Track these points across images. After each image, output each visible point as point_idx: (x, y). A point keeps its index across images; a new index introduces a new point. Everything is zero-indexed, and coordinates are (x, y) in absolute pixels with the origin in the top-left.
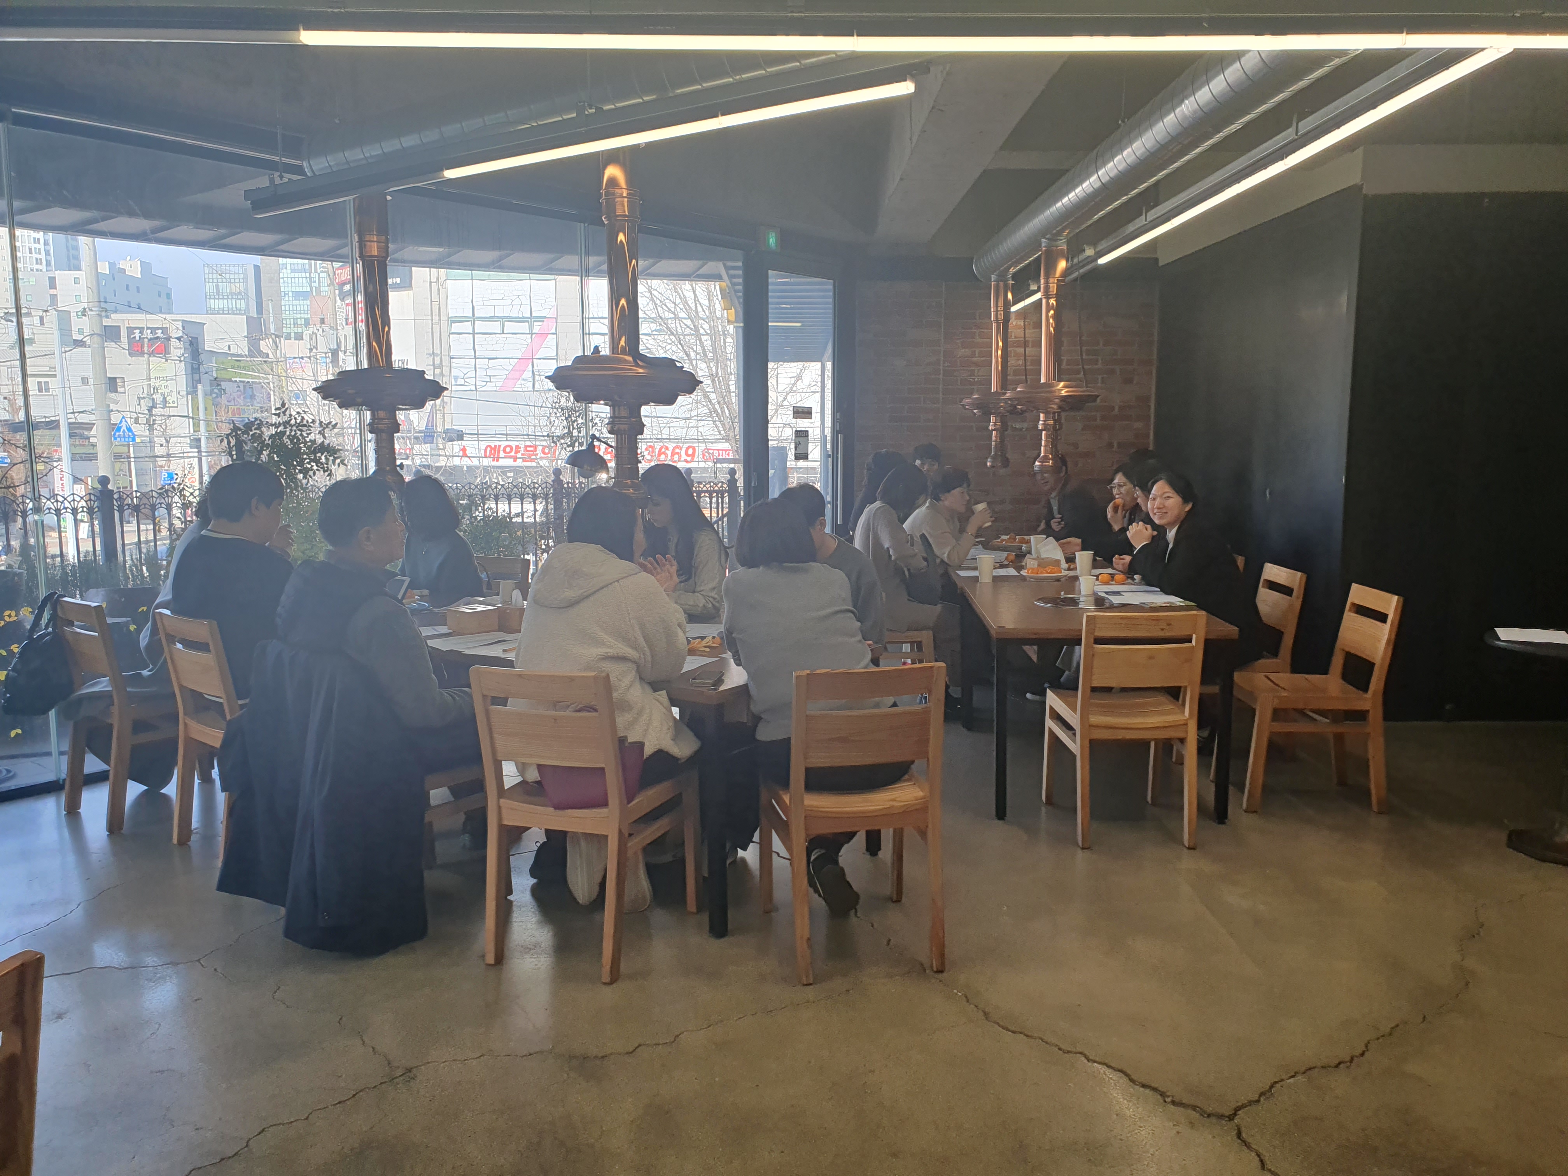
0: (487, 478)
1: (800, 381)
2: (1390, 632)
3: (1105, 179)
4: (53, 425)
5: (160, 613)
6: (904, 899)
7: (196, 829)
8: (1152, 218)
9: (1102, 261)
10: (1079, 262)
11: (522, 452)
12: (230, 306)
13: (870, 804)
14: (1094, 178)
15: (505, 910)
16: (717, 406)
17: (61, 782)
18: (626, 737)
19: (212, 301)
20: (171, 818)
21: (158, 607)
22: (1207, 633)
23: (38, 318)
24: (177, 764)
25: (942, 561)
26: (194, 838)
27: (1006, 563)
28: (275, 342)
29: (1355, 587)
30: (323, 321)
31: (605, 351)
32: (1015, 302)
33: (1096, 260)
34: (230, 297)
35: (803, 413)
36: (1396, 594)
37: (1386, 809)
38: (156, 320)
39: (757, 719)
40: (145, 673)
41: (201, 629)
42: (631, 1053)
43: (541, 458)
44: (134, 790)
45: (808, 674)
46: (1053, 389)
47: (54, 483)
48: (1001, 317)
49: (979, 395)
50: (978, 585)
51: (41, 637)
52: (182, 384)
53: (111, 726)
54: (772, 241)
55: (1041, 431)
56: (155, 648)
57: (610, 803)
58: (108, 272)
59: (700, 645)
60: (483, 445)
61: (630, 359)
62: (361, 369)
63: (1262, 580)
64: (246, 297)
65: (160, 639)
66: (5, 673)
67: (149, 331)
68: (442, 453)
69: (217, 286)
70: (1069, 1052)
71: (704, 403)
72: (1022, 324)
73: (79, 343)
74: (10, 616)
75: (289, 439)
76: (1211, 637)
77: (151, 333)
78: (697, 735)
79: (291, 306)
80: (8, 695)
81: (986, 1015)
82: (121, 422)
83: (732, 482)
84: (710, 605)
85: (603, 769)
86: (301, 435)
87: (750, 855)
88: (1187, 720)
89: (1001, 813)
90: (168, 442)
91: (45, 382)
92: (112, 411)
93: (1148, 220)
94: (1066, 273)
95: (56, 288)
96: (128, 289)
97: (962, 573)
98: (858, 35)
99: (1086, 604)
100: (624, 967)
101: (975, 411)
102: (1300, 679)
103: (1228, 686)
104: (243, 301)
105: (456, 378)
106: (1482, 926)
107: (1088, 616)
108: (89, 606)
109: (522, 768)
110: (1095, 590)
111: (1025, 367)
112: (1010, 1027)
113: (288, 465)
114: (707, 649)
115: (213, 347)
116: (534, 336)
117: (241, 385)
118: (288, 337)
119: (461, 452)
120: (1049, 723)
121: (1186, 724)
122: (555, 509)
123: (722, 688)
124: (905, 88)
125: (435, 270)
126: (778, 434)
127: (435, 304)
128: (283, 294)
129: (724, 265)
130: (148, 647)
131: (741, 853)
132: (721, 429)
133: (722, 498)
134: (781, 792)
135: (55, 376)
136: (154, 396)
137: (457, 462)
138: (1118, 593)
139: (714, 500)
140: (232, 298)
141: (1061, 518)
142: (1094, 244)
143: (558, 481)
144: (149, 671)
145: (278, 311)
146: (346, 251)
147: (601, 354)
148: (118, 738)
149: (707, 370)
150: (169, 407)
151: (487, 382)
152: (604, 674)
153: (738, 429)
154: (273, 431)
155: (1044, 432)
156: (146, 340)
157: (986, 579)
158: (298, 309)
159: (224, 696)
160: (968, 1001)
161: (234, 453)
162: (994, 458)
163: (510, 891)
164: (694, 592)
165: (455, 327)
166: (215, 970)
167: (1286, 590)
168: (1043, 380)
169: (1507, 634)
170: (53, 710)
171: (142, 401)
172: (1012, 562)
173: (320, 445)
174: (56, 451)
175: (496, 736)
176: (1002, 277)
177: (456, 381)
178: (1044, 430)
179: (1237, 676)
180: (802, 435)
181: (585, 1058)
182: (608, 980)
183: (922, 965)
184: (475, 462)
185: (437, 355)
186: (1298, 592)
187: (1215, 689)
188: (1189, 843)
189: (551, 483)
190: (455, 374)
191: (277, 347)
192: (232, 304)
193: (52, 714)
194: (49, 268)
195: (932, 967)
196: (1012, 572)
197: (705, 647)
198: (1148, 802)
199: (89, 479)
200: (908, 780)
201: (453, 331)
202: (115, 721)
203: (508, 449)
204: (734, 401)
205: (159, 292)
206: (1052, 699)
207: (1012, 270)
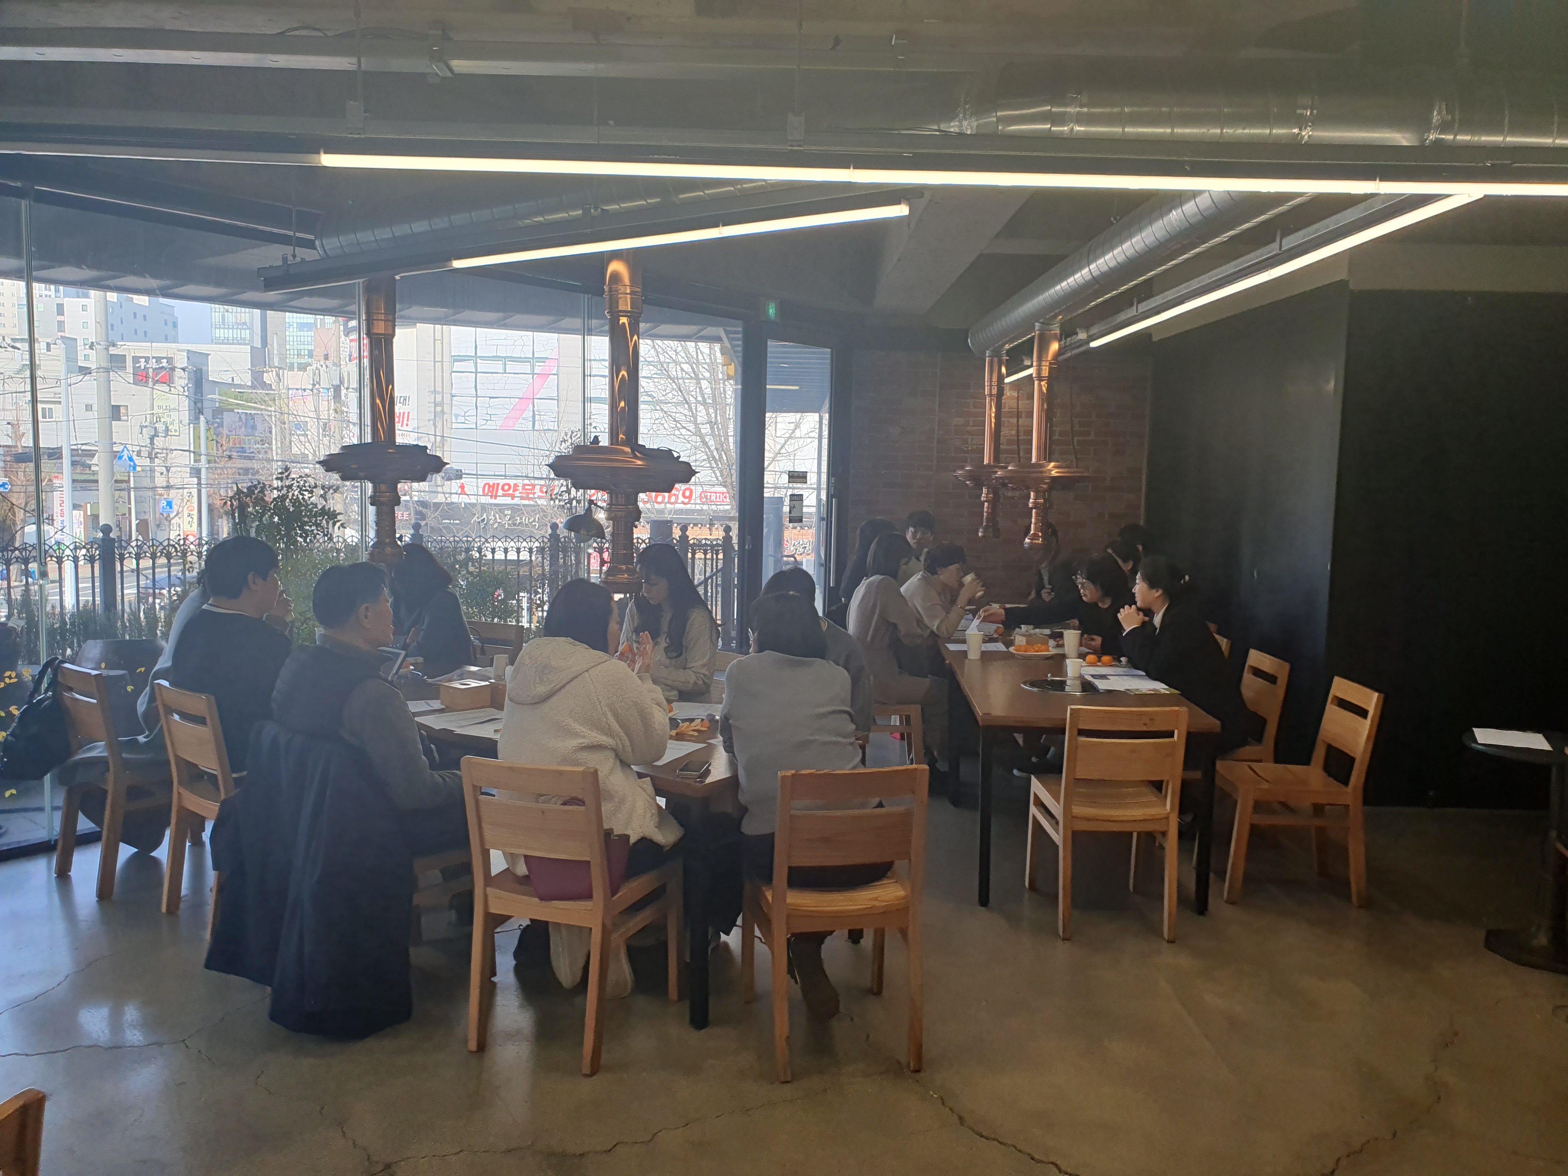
0: (485, 516)
1: (798, 430)
2: (1371, 725)
3: (1096, 273)
4: (55, 454)
5: (159, 684)
6: (885, 992)
7: (185, 896)
8: (1142, 311)
9: (1094, 344)
10: (1071, 344)
11: (521, 491)
12: (235, 336)
13: (850, 903)
14: (1085, 271)
15: (489, 990)
16: (715, 453)
17: (52, 842)
18: (612, 829)
19: (217, 330)
20: (161, 885)
21: (157, 676)
22: (1188, 727)
23: (45, 344)
24: (169, 825)
25: (932, 632)
26: (182, 905)
27: (995, 636)
28: (278, 375)
29: (1337, 680)
30: (326, 357)
31: (604, 441)
32: (1009, 374)
33: (1088, 343)
34: (235, 327)
35: (797, 477)
36: (1377, 690)
37: (1367, 904)
38: (160, 349)
39: (743, 810)
40: (141, 739)
41: (199, 703)
42: (610, 1151)
43: (540, 497)
44: (126, 851)
45: (793, 775)
46: (1043, 469)
47: (53, 509)
48: (994, 391)
49: (972, 466)
50: (967, 661)
51: (41, 701)
52: (185, 416)
53: (105, 792)
54: (772, 311)
55: (1032, 509)
56: (152, 717)
57: (594, 896)
58: (116, 301)
59: (689, 729)
60: (482, 482)
61: (628, 450)
62: (365, 443)
63: (1247, 666)
64: (251, 328)
65: (157, 706)
66: (4, 734)
67: (154, 360)
68: (440, 489)
69: (223, 316)
70: (1041, 1162)
71: (703, 450)
72: (1016, 395)
73: (85, 371)
74: (10, 678)
75: (291, 502)
76: (1191, 730)
77: (156, 362)
78: (681, 824)
79: (295, 337)
80: (5, 760)
81: (961, 1118)
82: (123, 450)
83: (727, 539)
84: (701, 682)
85: (588, 862)
86: (303, 499)
87: (733, 939)
88: (1168, 814)
89: (984, 901)
90: (168, 471)
91: (49, 409)
92: (115, 443)
93: (1139, 312)
94: (1060, 353)
95: (63, 315)
96: (135, 317)
97: (952, 647)
98: (854, 168)
99: (1072, 688)
100: (604, 1058)
101: (968, 482)
102: (1280, 768)
103: (1210, 773)
104: (248, 331)
105: (457, 416)
106: (1456, 1034)
107: (1071, 709)
108: (90, 674)
109: (511, 858)
110: (1082, 672)
111: (1018, 436)
112: (984, 1134)
113: (290, 529)
114: (696, 734)
115: (217, 378)
116: (535, 376)
117: (243, 416)
118: (291, 368)
119: (460, 489)
120: (1033, 810)
121: (1167, 818)
122: (551, 565)
123: (709, 780)
124: (901, 210)
125: (440, 326)
126: (775, 480)
127: (438, 343)
128: (287, 325)
129: (725, 330)
130: (145, 713)
131: (723, 937)
132: (718, 474)
133: (717, 555)
134: (764, 888)
135: (60, 403)
136: (156, 425)
137: (455, 499)
138: (1103, 677)
139: (709, 556)
140: (237, 329)
141: (1051, 589)
142: (1087, 328)
143: (554, 537)
144: (144, 737)
145: (283, 343)
146: (354, 308)
147: (601, 444)
148: (112, 806)
149: (706, 417)
150: (171, 436)
151: (487, 420)
152: (592, 770)
153: (735, 477)
154: (276, 494)
155: (1034, 510)
156: (151, 370)
157: (974, 655)
158: (302, 340)
159: (219, 769)
160: (943, 1104)
161: (236, 515)
162: (986, 529)
163: (494, 974)
164: (685, 668)
165: (457, 366)
166: (199, 1051)
167: (1271, 679)
168: (1034, 460)
169: (1485, 736)
170: (49, 774)
171: (144, 430)
172: (1000, 635)
173: (321, 509)
174: (57, 477)
175: (484, 825)
176: (996, 353)
177: (456, 419)
178: (1035, 508)
179: (1220, 765)
180: (797, 499)
181: (563, 1156)
182: (588, 1072)
183: (899, 1063)
184: (473, 500)
185: (439, 393)
186: (1282, 681)
187: (1198, 775)
188: (1169, 935)
189: (548, 537)
190: (456, 412)
191: (280, 380)
192: (237, 334)
193: (47, 778)
194: (58, 295)
195: (909, 1065)
196: (1000, 647)
197: (694, 730)
198: (1129, 890)
199: (89, 505)
200: (889, 878)
201: (455, 370)
202: (110, 787)
203: (506, 487)
204: (731, 448)
205: (166, 321)
206: (1037, 787)
207: (1007, 347)
